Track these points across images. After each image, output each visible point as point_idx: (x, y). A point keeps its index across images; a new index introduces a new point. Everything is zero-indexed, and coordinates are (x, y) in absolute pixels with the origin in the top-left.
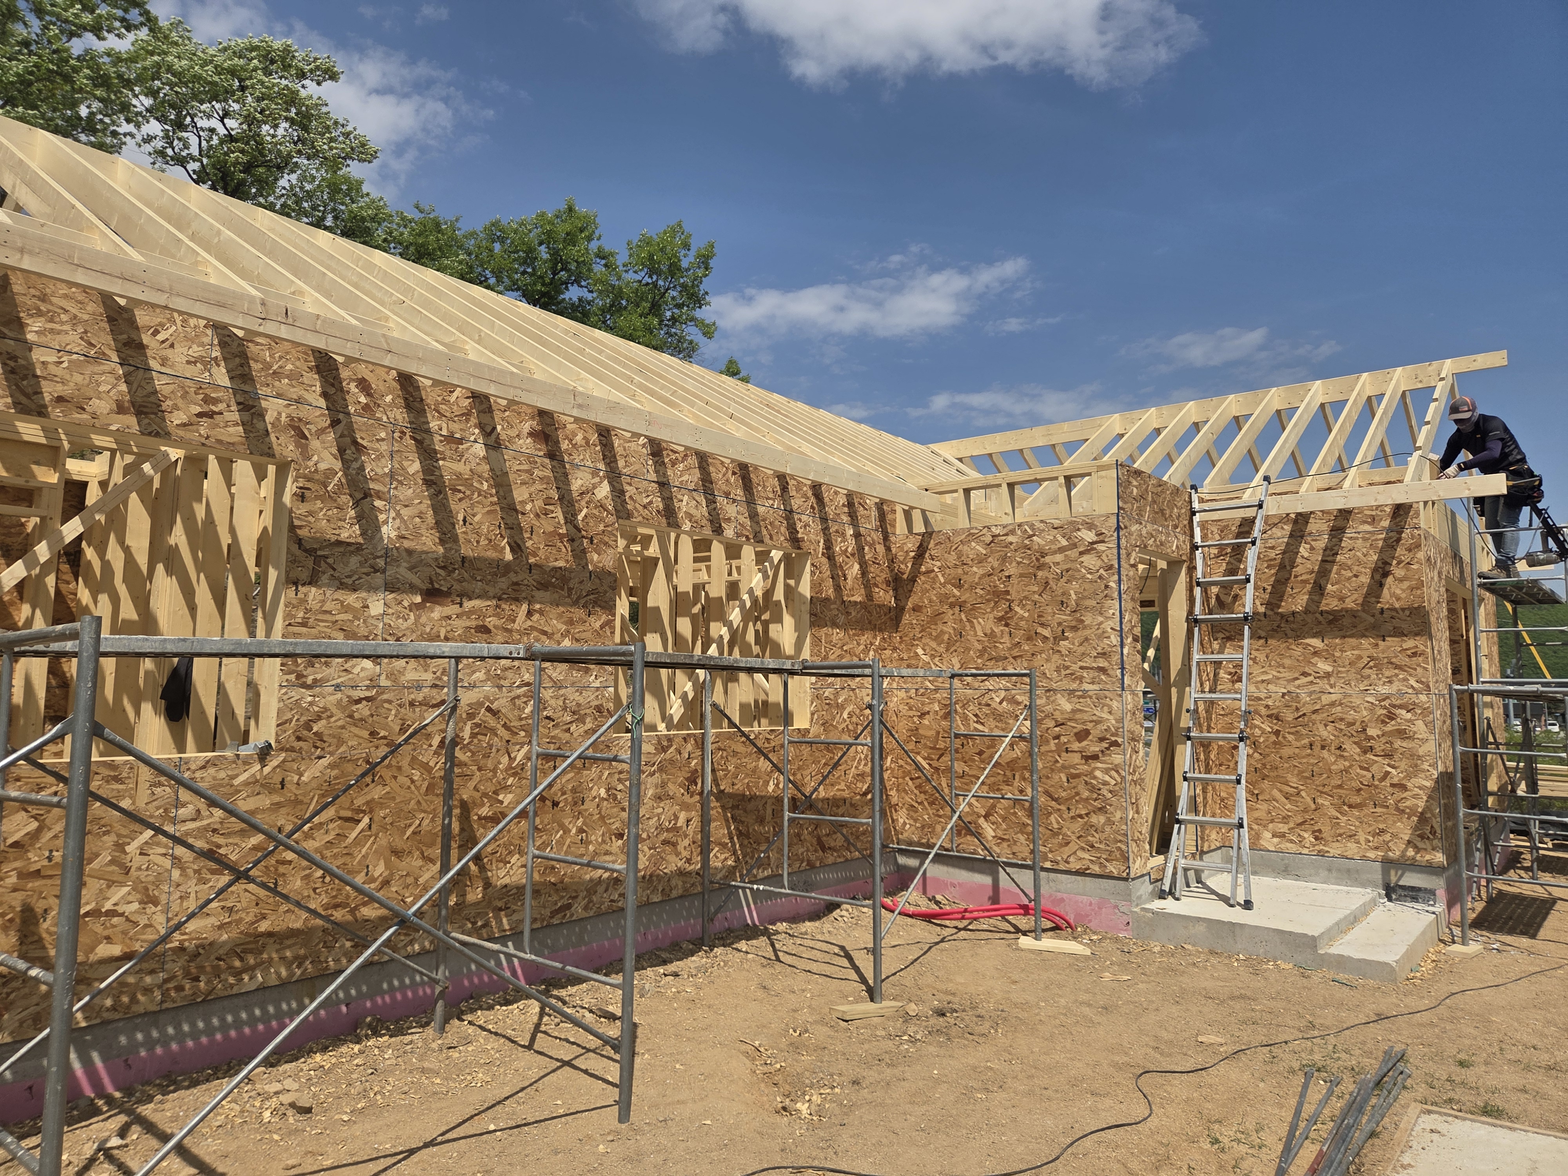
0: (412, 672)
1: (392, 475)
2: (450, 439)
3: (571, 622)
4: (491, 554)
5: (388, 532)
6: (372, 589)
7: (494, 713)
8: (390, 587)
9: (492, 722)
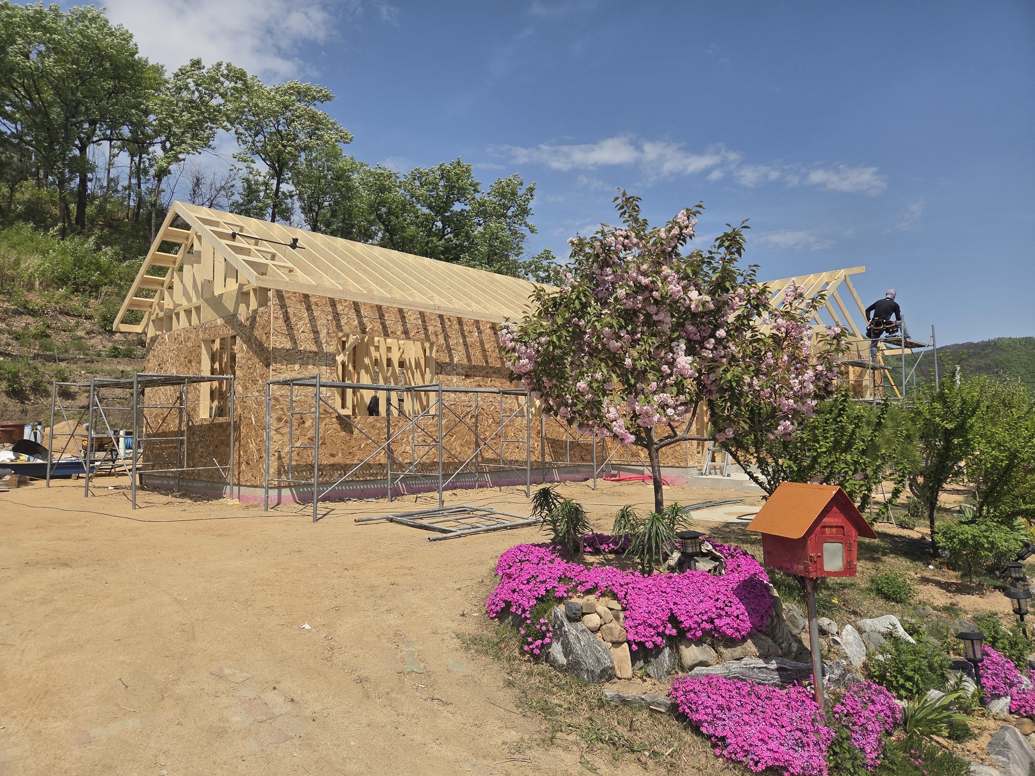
0: (463, 397)
1: (456, 344)
2: (470, 332)
3: (502, 383)
4: (481, 364)
5: (456, 360)
6: (454, 375)
7: (483, 409)
8: (457, 374)
9: (483, 412)
